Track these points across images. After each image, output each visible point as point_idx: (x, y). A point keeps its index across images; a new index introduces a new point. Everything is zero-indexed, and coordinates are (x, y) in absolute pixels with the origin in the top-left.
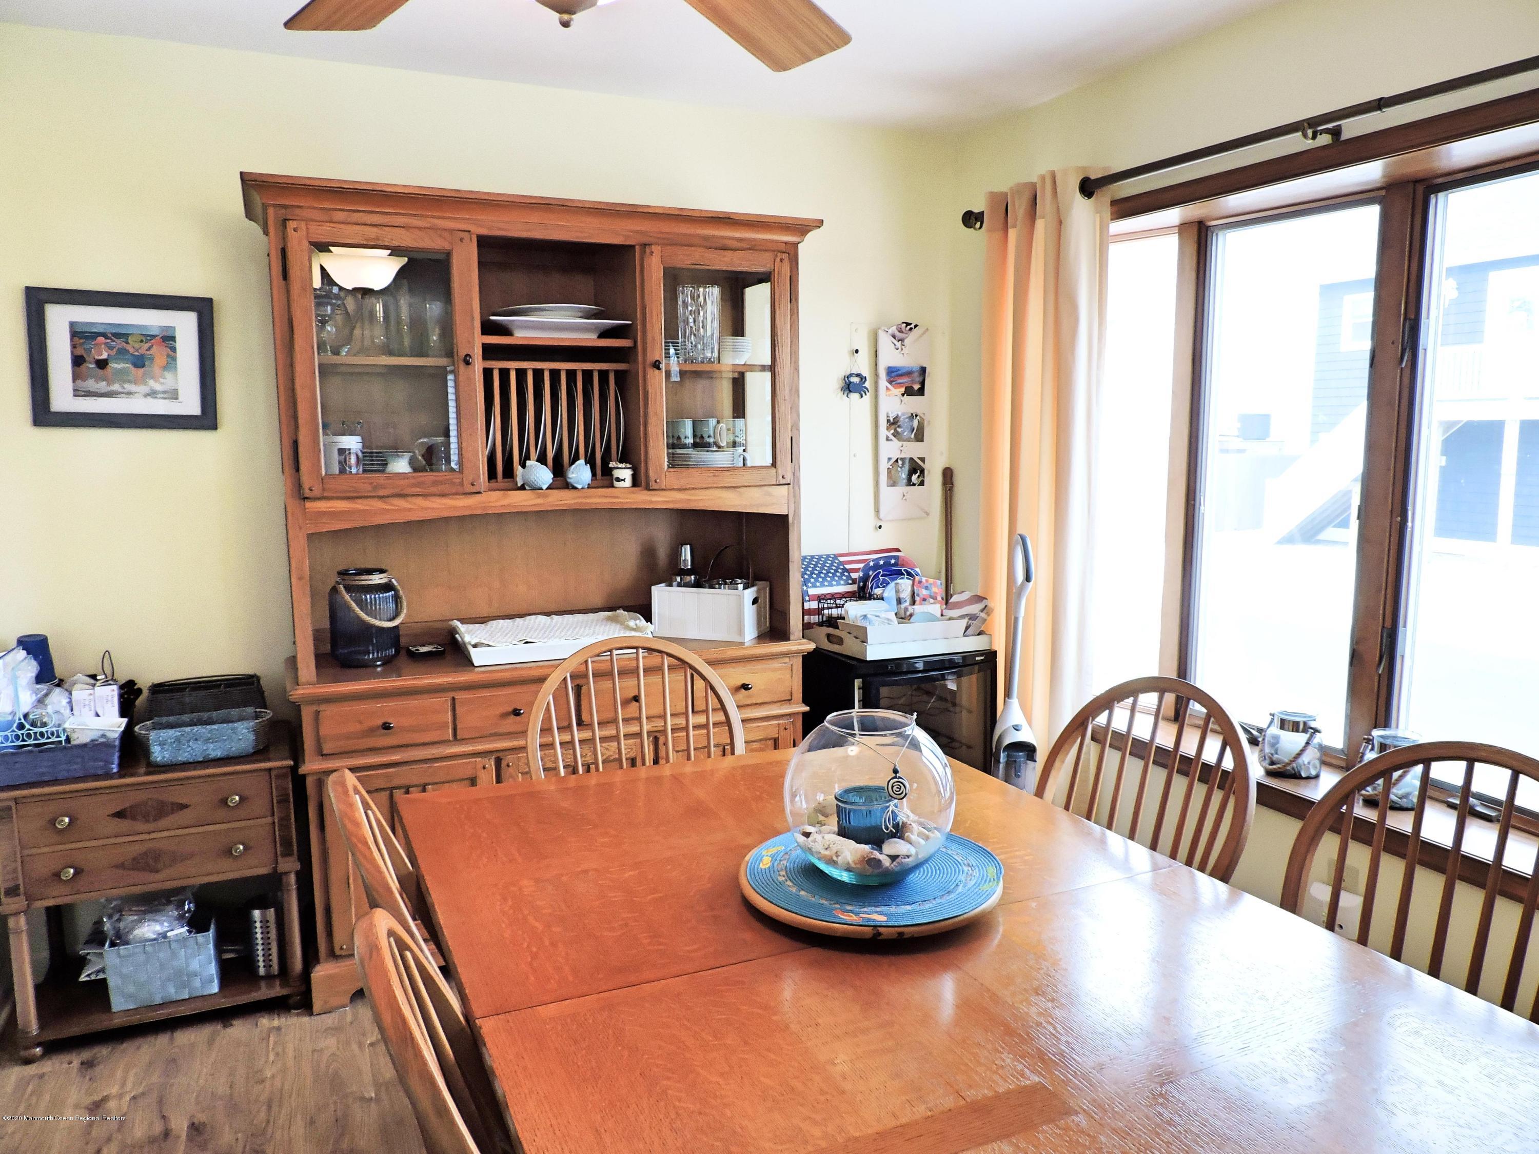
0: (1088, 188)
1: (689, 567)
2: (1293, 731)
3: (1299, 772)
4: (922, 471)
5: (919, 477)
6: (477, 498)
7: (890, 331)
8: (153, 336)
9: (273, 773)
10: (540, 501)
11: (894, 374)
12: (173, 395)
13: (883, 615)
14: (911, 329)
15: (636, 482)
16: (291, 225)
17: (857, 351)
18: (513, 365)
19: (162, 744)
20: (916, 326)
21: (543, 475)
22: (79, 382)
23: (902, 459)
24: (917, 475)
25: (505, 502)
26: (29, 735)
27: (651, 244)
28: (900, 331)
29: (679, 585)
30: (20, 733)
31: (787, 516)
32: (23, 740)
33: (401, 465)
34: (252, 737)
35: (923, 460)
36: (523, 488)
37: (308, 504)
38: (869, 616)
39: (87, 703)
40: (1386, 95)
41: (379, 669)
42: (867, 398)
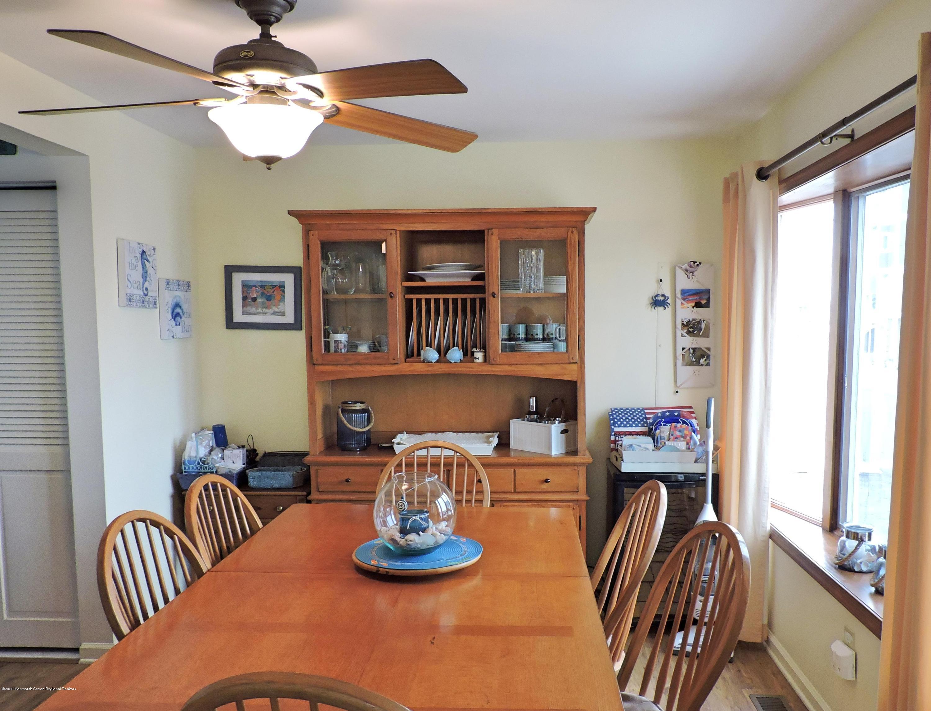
0: (762, 175)
1: (534, 410)
2: (854, 539)
3: (853, 567)
4: (708, 357)
5: (705, 360)
6: (396, 367)
7: (684, 267)
8: (276, 286)
9: (298, 498)
10: (430, 369)
11: (686, 294)
12: (283, 314)
13: (643, 445)
14: (698, 265)
15: (485, 361)
16: (311, 233)
17: (661, 280)
18: (423, 297)
19: (254, 478)
20: (700, 263)
21: (432, 355)
22: (245, 308)
23: (692, 348)
24: (704, 359)
25: (412, 368)
26: (201, 468)
27: (492, 229)
28: (691, 267)
29: (528, 420)
30: (198, 466)
31: (576, 382)
32: (199, 470)
33: (364, 349)
34: (291, 480)
35: (709, 349)
36: (423, 362)
37: (316, 367)
38: (634, 445)
39: (230, 457)
40: (848, 115)
41: (358, 453)
42: (669, 310)
